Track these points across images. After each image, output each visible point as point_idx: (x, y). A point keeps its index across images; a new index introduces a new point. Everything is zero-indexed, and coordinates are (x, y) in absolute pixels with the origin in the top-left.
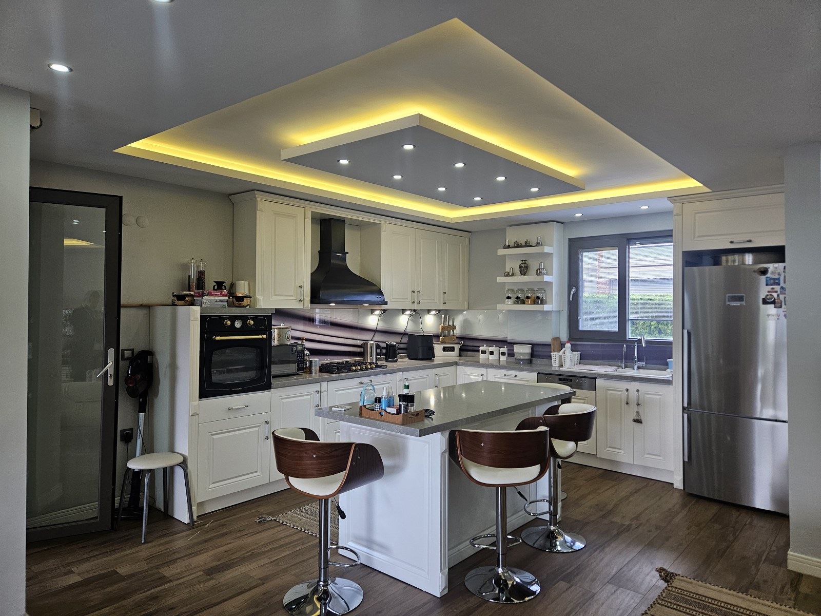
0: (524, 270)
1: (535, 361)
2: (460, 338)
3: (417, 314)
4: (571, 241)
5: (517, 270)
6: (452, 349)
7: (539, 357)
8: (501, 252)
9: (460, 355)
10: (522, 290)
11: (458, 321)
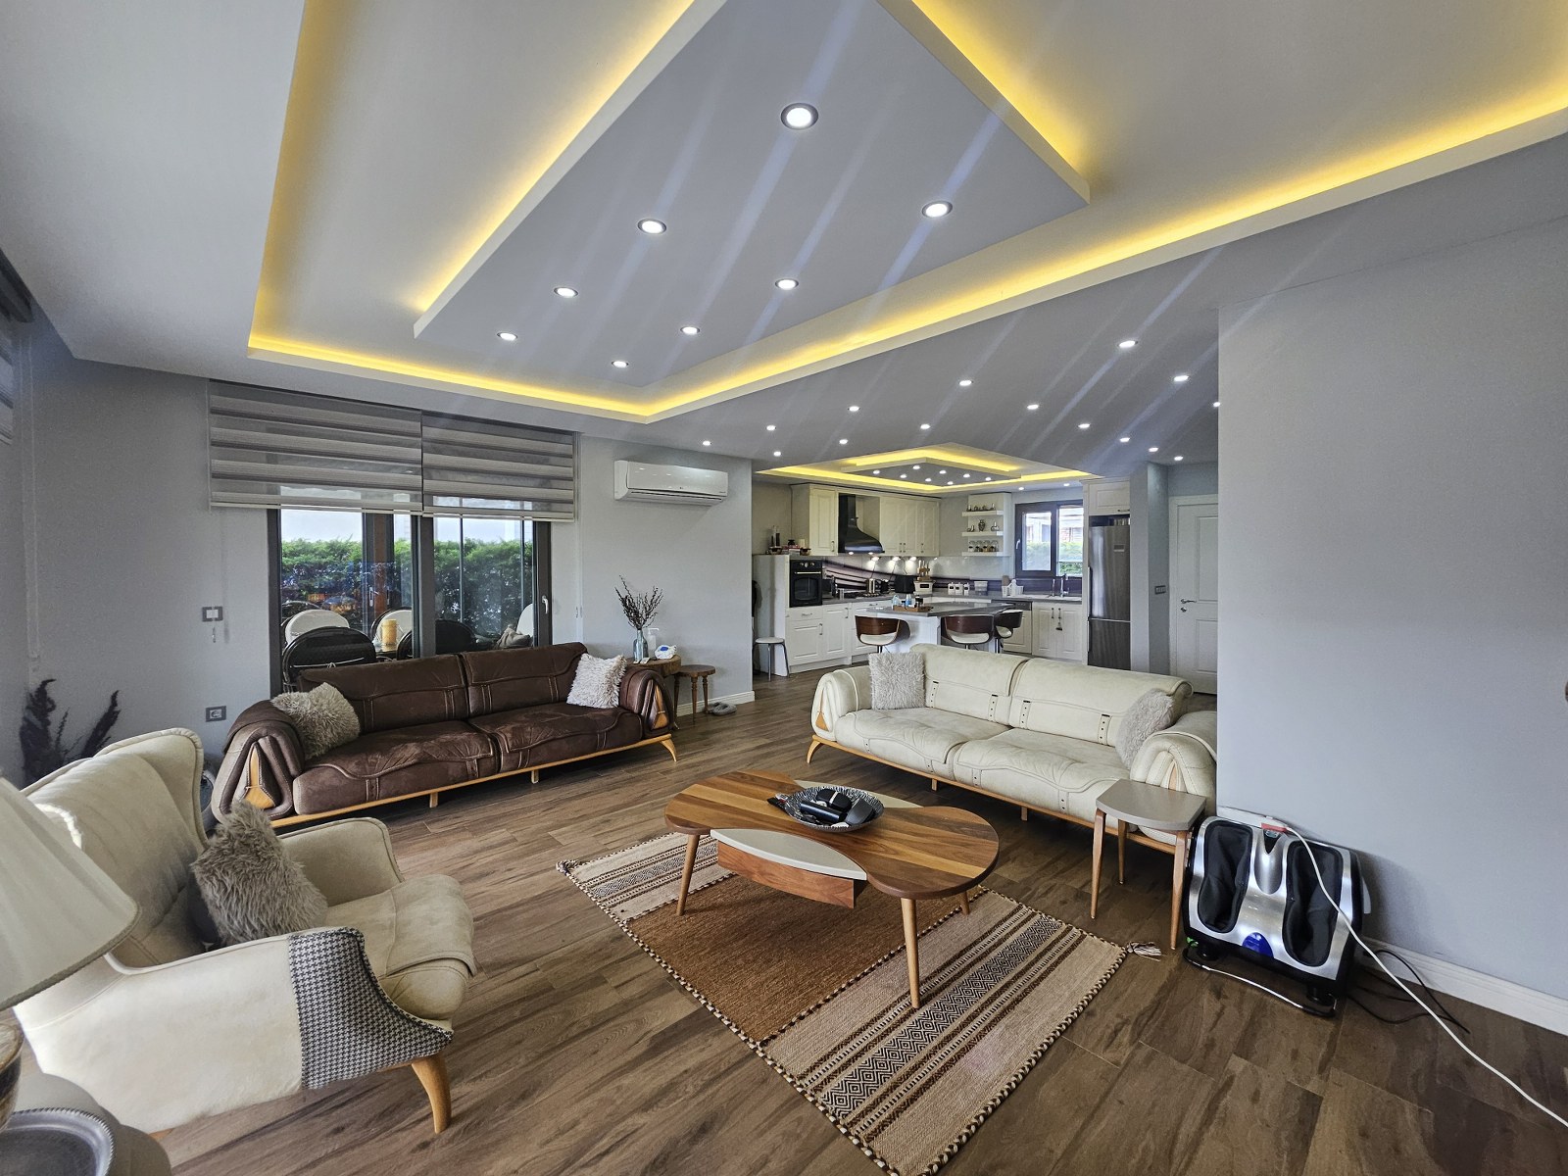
0: (982, 527)
1: (990, 592)
2: (933, 578)
3: (903, 560)
4: (1018, 506)
5: (977, 528)
6: (927, 586)
7: (993, 590)
8: (965, 514)
9: (933, 591)
10: (981, 542)
11: (932, 565)
